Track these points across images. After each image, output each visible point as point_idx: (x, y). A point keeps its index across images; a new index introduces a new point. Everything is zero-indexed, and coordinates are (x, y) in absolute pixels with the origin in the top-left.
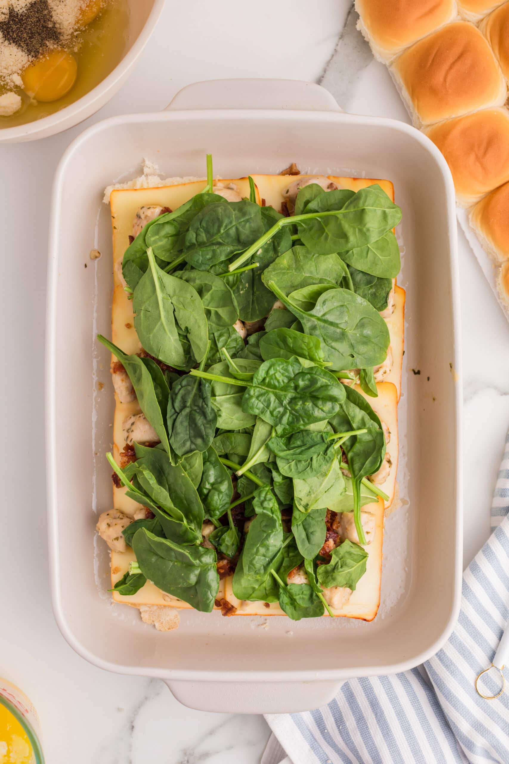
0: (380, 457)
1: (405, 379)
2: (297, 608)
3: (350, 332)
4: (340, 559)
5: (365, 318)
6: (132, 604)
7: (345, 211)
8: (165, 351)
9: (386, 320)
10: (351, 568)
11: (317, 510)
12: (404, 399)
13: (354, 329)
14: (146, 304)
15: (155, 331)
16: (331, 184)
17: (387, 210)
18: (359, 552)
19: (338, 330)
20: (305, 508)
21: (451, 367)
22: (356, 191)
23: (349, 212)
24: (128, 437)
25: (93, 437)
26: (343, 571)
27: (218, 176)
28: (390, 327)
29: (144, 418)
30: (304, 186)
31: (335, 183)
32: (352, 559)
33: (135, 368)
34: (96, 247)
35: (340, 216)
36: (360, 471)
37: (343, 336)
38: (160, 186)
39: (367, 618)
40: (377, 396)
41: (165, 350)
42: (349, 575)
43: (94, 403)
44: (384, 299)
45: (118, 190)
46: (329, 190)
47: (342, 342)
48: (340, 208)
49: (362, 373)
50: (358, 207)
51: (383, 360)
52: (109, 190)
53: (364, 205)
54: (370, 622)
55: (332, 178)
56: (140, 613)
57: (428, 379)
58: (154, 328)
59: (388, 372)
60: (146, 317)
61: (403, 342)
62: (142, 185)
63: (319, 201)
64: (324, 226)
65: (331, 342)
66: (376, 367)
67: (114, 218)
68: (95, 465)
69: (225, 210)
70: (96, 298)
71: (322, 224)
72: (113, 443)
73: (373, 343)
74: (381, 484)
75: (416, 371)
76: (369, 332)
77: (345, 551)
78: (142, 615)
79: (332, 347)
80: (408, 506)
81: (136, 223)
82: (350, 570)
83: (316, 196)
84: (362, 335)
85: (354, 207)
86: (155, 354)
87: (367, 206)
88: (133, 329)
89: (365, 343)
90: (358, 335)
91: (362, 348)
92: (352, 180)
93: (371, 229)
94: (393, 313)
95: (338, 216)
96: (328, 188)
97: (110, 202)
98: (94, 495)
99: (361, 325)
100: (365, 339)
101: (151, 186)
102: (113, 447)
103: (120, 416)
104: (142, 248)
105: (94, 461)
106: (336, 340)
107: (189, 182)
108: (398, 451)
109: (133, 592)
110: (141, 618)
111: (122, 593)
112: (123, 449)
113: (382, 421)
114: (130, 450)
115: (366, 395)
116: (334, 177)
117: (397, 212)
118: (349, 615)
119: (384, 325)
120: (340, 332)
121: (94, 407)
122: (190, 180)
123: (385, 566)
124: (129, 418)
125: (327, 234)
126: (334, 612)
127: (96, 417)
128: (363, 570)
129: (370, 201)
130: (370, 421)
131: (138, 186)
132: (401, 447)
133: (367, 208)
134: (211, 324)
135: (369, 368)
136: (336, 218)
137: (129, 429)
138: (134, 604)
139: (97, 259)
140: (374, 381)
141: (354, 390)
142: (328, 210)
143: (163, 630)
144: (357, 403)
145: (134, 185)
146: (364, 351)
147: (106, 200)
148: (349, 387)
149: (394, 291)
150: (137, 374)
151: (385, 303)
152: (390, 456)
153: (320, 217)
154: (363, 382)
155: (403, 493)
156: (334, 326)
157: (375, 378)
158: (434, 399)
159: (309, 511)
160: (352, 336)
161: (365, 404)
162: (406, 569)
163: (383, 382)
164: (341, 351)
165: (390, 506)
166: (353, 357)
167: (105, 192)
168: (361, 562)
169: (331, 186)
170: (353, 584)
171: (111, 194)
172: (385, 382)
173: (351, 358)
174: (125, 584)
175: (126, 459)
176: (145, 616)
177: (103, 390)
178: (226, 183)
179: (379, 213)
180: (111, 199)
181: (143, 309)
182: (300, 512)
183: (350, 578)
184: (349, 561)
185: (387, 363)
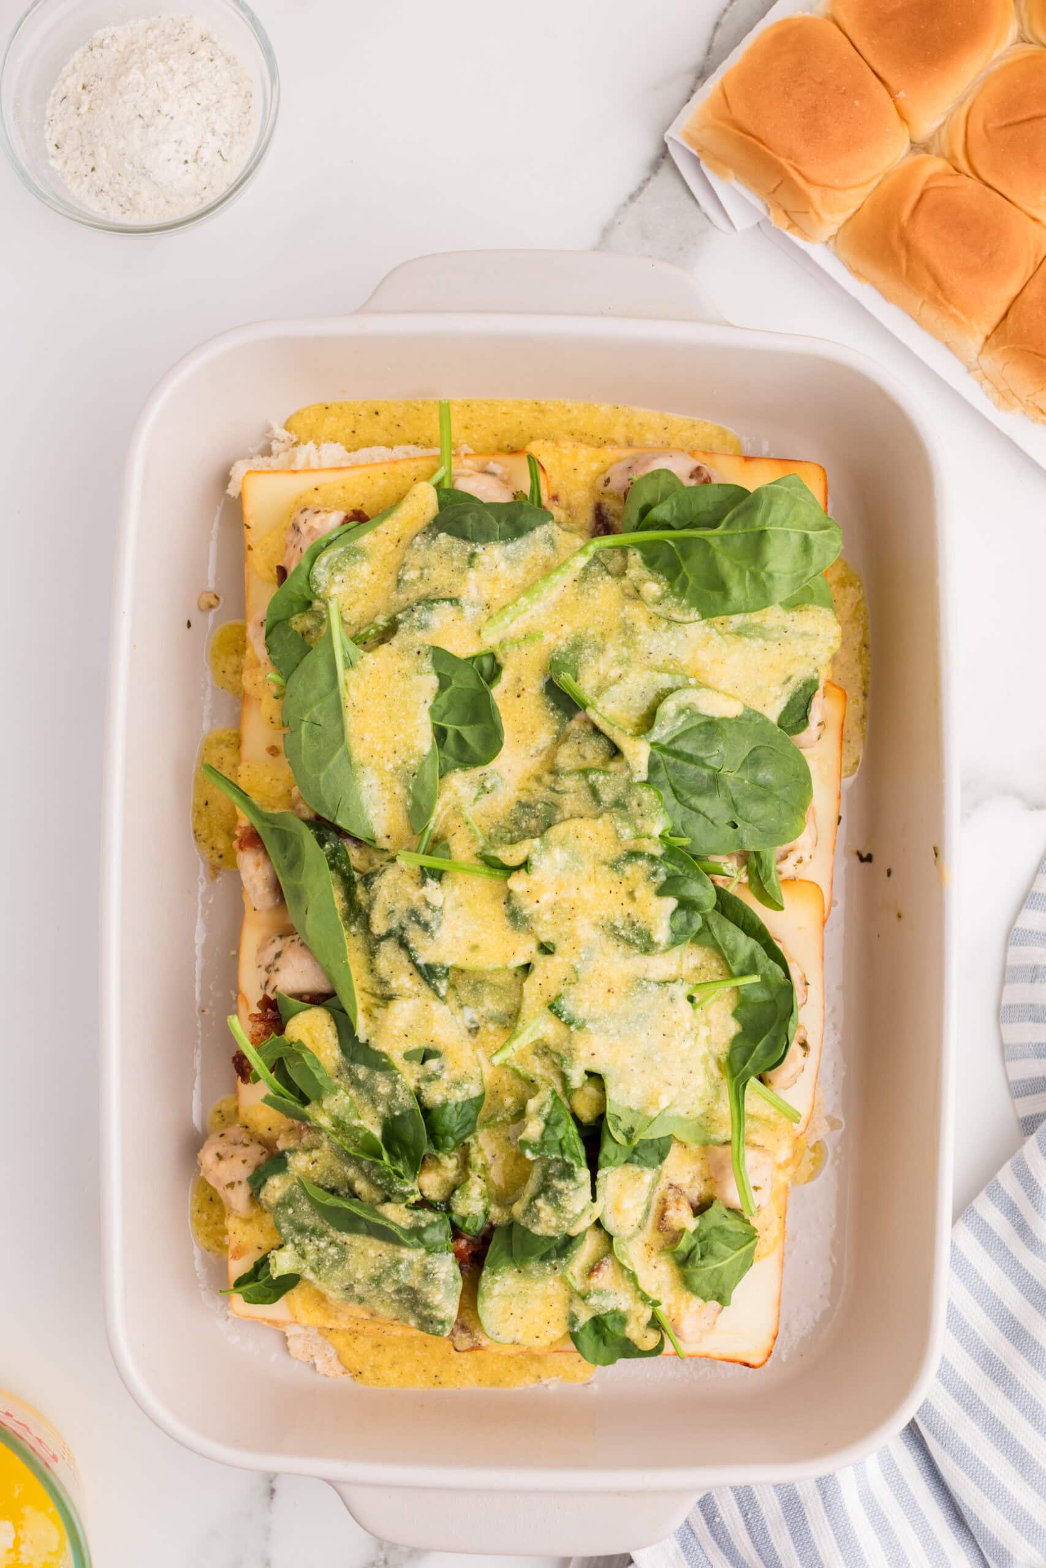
0: (784, 1037)
1: (841, 870)
2: (609, 1339)
3: (730, 777)
4: (700, 1241)
5: (760, 747)
6: (269, 1321)
7: (726, 532)
8: (348, 809)
9: (804, 752)
10: (722, 1261)
11: (652, 1140)
12: (838, 911)
13: (739, 770)
14: (314, 709)
15: (330, 765)
16: (698, 469)
17: (812, 534)
18: (739, 1227)
19: (706, 772)
20: (627, 1136)
21: (936, 855)
22: (751, 489)
23: (732, 535)
24: (267, 982)
25: (198, 976)
26: (704, 1266)
27: (465, 446)
28: (813, 766)
29: (302, 945)
30: (642, 473)
31: (705, 467)
32: (725, 1241)
33: (286, 840)
34: (211, 586)
35: (715, 543)
36: (744, 1064)
37: (715, 783)
38: (344, 464)
39: (751, 1361)
40: (782, 908)
41: (350, 806)
42: (716, 1274)
43: (200, 907)
44: (803, 710)
45: (259, 472)
46: (693, 483)
47: (712, 797)
48: (714, 525)
49: (754, 862)
50: (752, 527)
51: (798, 833)
52: (239, 471)
53: (764, 522)
54: (758, 1370)
55: (700, 455)
56: (286, 1339)
57: (889, 873)
58: (328, 761)
59: (806, 859)
60: (312, 736)
61: (839, 797)
62: (308, 463)
63: (674, 504)
64: (680, 558)
65: (689, 796)
66: (781, 849)
67: (248, 527)
68: (200, 1033)
69: (479, 522)
70: (209, 690)
71: (677, 553)
72: (238, 991)
73: (777, 798)
74: (786, 1089)
75: (864, 855)
76: (769, 777)
77: (711, 1226)
78: (290, 1343)
79: (691, 807)
80: (840, 1132)
81: (291, 542)
82: (718, 1265)
83: (664, 497)
84: (754, 782)
85: (745, 526)
86: (329, 813)
87: (771, 525)
88: (283, 759)
89: (761, 799)
90: (746, 782)
91: (755, 808)
92: (743, 460)
93: (776, 575)
94: (819, 738)
95: (711, 541)
96: (691, 477)
97: (240, 495)
98: (196, 1095)
99: (753, 761)
100: (760, 791)
101: (326, 464)
102: (237, 997)
103: (252, 937)
104: (303, 596)
105: (199, 1025)
106: (700, 793)
107: (405, 456)
108: (824, 1020)
109: (272, 1298)
110: (288, 1349)
111: (249, 1300)
112: (258, 1005)
113: (792, 960)
114: (271, 1008)
115: (760, 905)
116: (705, 453)
117: (831, 537)
118: (715, 1354)
119: (802, 762)
120: (709, 776)
121: (199, 914)
122: (407, 453)
123: (790, 1252)
124: (270, 942)
125: (685, 576)
126: (686, 1348)
127: (204, 936)
128: (747, 1263)
129: (779, 511)
130: (767, 961)
131: (299, 466)
132: (829, 1010)
133: (771, 528)
134: (446, 757)
135: (768, 850)
136: (707, 546)
137: (270, 966)
138: (274, 1323)
139: (214, 611)
140: (777, 878)
141: (735, 897)
142: (692, 526)
143: (331, 1374)
144: (741, 924)
145: (292, 460)
146: (759, 815)
147: (232, 490)
148: (725, 891)
149: (822, 695)
150: (289, 854)
151: (803, 719)
152: (806, 1033)
153: (674, 540)
154: (755, 879)
155: (830, 1102)
156: (696, 764)
157: (780, 873)
158: (899, 916)
159: (635, 1142)
160: (734, 784)
161: (757, 926)
162: (834, 1260)
163: (795, 879)
164: (710, 815)
165: (804, 1132)
166: (735, 826)
167: (231, 473)
168: (743, 1249)
169: (697, 472)
170: (726, 1295)
171: (244, 478)
172: (800, 880)
173: (732, 830)
174: (257, 1281)
175: (261, 1026)
176: (295, 1345)
177: (218, 880)
178: (481, 460)
179: (795, 539)
180: (243, 488)
181: (306, 719)
182: (616, 1145)
183: (719, 1280)
184: (719, 1246)
185: (804, 842)
